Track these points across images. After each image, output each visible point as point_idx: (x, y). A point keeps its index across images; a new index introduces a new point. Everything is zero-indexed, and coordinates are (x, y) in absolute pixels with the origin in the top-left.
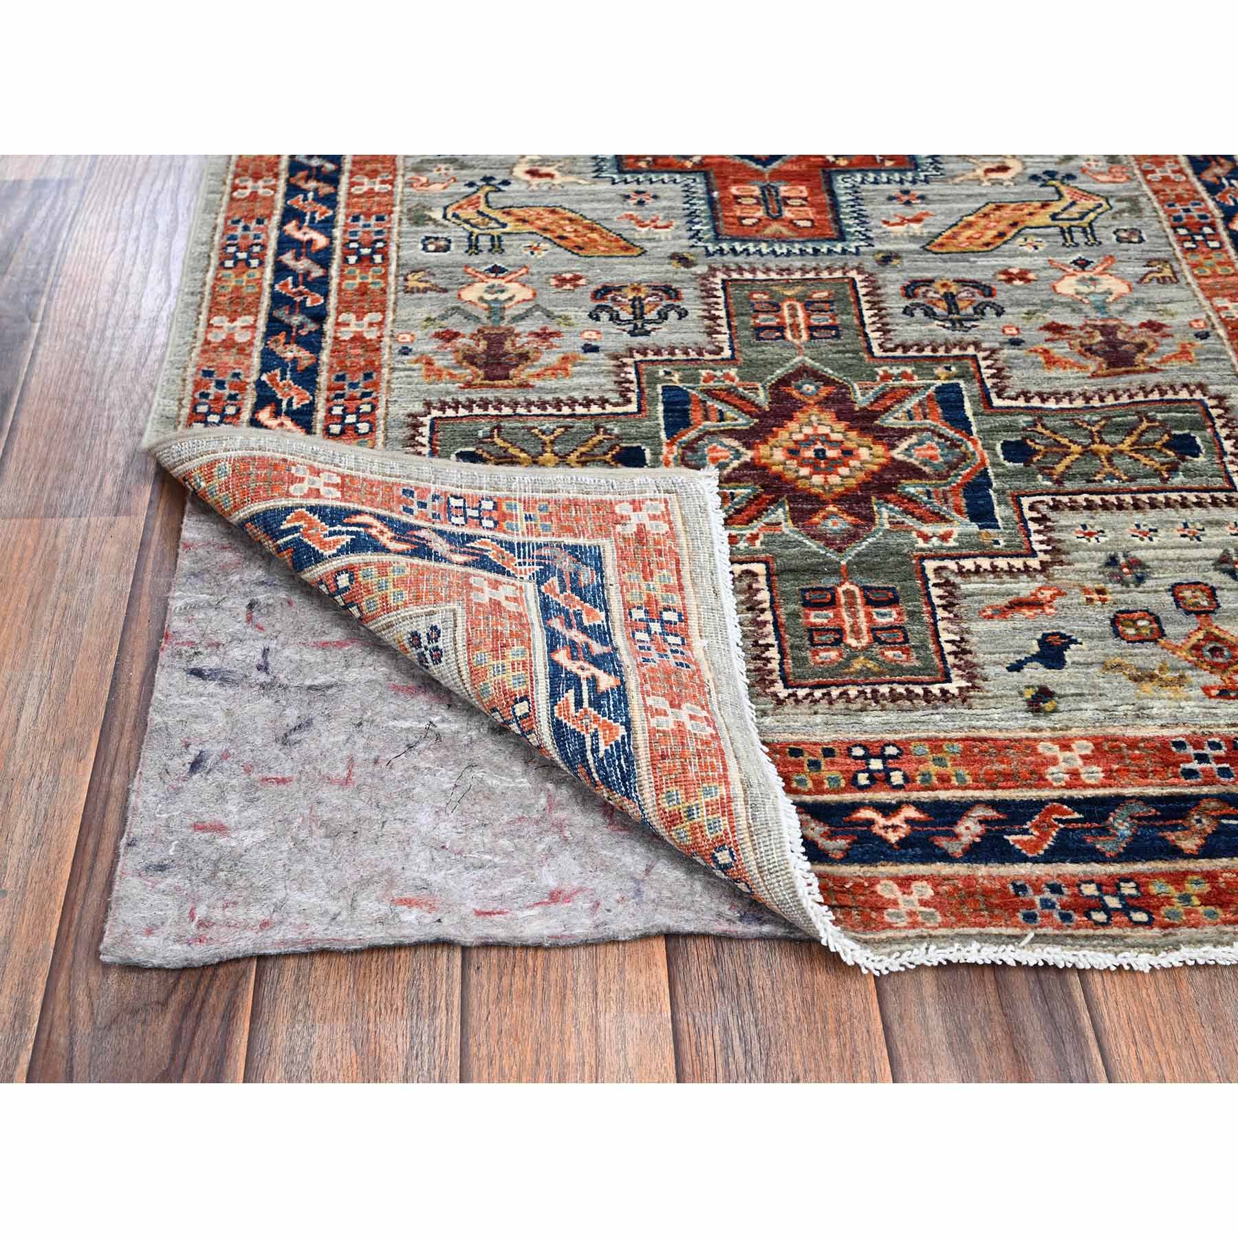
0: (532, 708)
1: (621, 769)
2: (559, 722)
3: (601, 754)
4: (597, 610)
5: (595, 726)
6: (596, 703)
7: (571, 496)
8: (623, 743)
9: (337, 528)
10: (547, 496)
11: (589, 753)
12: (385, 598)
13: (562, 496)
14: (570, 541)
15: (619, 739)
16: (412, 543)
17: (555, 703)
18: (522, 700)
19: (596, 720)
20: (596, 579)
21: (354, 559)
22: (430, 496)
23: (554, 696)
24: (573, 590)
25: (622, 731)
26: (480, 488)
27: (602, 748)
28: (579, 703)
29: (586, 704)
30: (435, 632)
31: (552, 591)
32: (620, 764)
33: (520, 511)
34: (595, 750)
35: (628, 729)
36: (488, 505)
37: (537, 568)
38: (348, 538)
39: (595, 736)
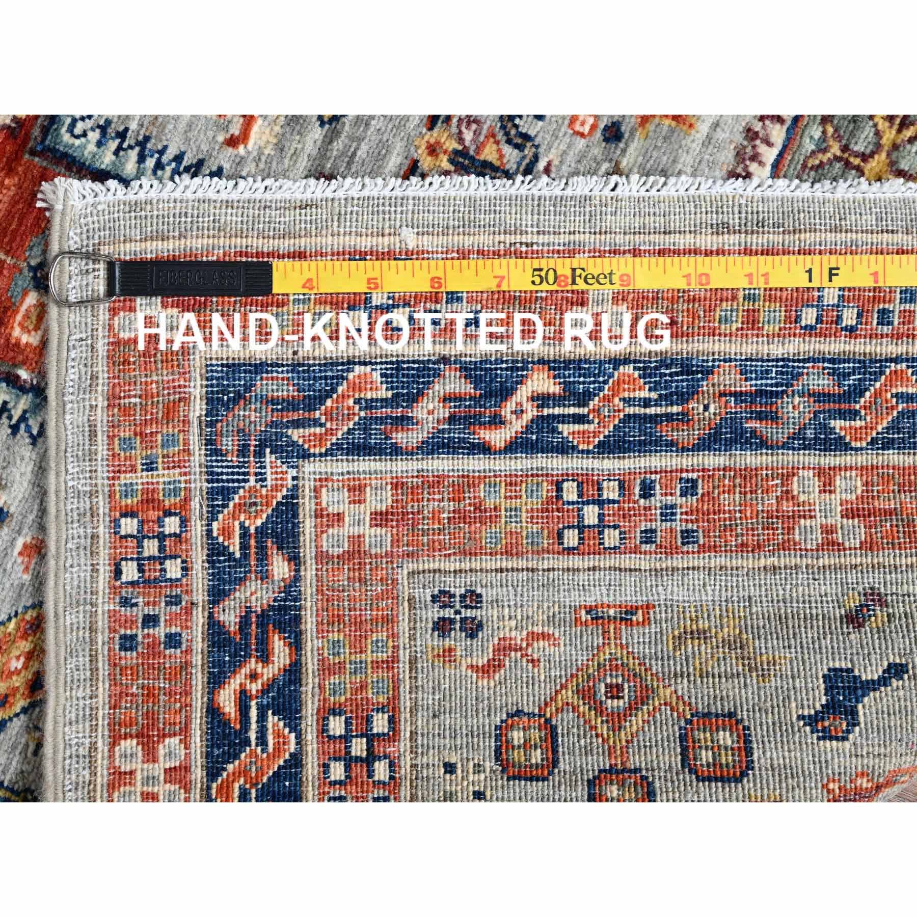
0: (574, 477)
1: (677, 374)
2: (601, 445)
3: (654, 395)
4: (351, 376)
5: (616, 400)
6: (583, 399)
7: (101, 402)
8: (645, 369)
9: (253, 735)
10: (101, 438)
11: (648, 411)
12: (376, 664)
13: (101, 417)
14: (198, 409)
15: (636, 374)
16: (265, 632)
17: (574, 448)
18: (559, 489)
19: (608, 399)
20: (281, 373)
21: (310, 709)
22: (126, 612)
23: (565, 448)
24: (311, 408)
25: (628, 369)
26: (95, 537)
27: (645, 394)
28: (580, 419)
29: (584, 411)
30: (442, 598)
31: (321, 439)
32: (671, 375)
33: (140, 479)
34: (647, 403)
35: (626, 361)
36: (129, 526)
37: (269, 458)
38: (272, 720)
39: (627, 401)
